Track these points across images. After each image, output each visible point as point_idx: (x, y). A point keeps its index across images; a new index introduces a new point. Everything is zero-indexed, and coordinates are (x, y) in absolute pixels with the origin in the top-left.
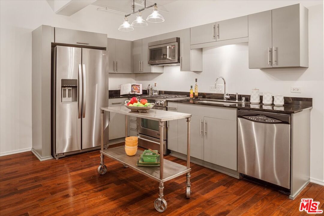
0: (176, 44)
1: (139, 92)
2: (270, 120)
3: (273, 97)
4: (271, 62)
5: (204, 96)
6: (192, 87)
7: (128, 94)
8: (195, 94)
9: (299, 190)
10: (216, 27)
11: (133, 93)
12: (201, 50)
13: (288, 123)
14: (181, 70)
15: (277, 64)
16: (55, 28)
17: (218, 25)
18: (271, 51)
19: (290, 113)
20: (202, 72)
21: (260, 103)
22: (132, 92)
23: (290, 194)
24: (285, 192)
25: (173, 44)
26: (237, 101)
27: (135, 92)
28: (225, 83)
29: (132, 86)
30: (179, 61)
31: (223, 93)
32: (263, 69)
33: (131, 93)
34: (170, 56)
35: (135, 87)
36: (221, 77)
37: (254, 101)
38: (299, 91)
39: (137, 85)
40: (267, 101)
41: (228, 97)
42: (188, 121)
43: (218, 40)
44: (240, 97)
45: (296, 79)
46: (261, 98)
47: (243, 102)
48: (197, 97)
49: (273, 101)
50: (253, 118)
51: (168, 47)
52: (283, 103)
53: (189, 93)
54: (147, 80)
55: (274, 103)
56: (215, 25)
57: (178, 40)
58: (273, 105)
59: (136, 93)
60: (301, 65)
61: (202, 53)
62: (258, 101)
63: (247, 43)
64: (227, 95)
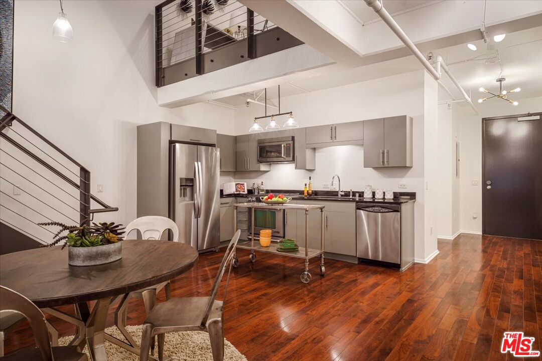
0: (291, 142)
1: (244, 191)
2: (384, 210)
3: (384, 193)
4: (383, 162)
5: (316, 193)
6: (306, 185)
7: (233, 194)
8: (309, 192)
9: (408, 265)
10: (333, 129)
11: (238, 192)
12: (314, 149)
13: (398, 211)
14: (296, 168)
15: (388, 164)
16: (171, 124)
17: (335, 127)
18: (383, 153)
19: (400, 204)
20: (314, 170)
21: (372, 198)
22: (236, 191)
23: (400, 268)
24: (396, 267)
25: (289, 142)
26: (351, 197)
27: (240, 191)
28: (339, 181)
29: (236, 185)
30: (294, 159)
31: (338, 190)
32: (375, 168)
33: (236, 193)
34: (284, 155)
35: (239, 186)
36: (337, 175)
37: (368, 196)
38: (405, 187)
39: (241, 184)
40: (379, 196)
41: (343, 193)
42: (322, 211)
43: (334, 141)
44: (354, 193)
45: (402, 177)
46: (374, 194)
47: (357, 198)
48: (311, 195)
49: (384, 195)
50: (370, 209)
51: (283, 145)
52: (392, 197)
53: (303, 191)
54: (250, 178)
55: (385, 197)
56: (331, 127)
57: (293, 138)
58: (384, 198)
59: (241, 193)
60: (407, 165)
61: (315, 152)
62: (371, 196)
63: (362, 145)
64: (342, 192)
